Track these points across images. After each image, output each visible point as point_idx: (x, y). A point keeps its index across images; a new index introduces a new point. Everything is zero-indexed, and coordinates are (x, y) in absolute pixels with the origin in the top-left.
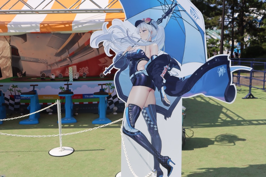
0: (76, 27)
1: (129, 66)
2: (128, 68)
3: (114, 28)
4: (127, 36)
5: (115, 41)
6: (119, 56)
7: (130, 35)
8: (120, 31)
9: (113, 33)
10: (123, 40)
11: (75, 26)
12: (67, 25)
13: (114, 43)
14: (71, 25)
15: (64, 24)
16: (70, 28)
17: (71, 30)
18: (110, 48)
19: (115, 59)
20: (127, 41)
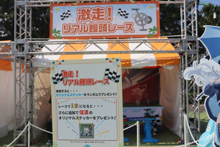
0: (135, 64)
1: (216, 94)
2: (215, 95)
3: (202, 65)
4: (213, 71)
5: (204, 75)
6: (208, 86)
7: (215, 70)
8: (207, 67)
9: (202, 69)
10: (210, 74)
11: (133, 63)
12: (128, 63)
13: (203, 76)
14: (130, 62)
15: (125, 62)
16: (130, 65)
17: (131, 66)
18: (200, 80)
19: (205, 88)
20: (213, 75)
